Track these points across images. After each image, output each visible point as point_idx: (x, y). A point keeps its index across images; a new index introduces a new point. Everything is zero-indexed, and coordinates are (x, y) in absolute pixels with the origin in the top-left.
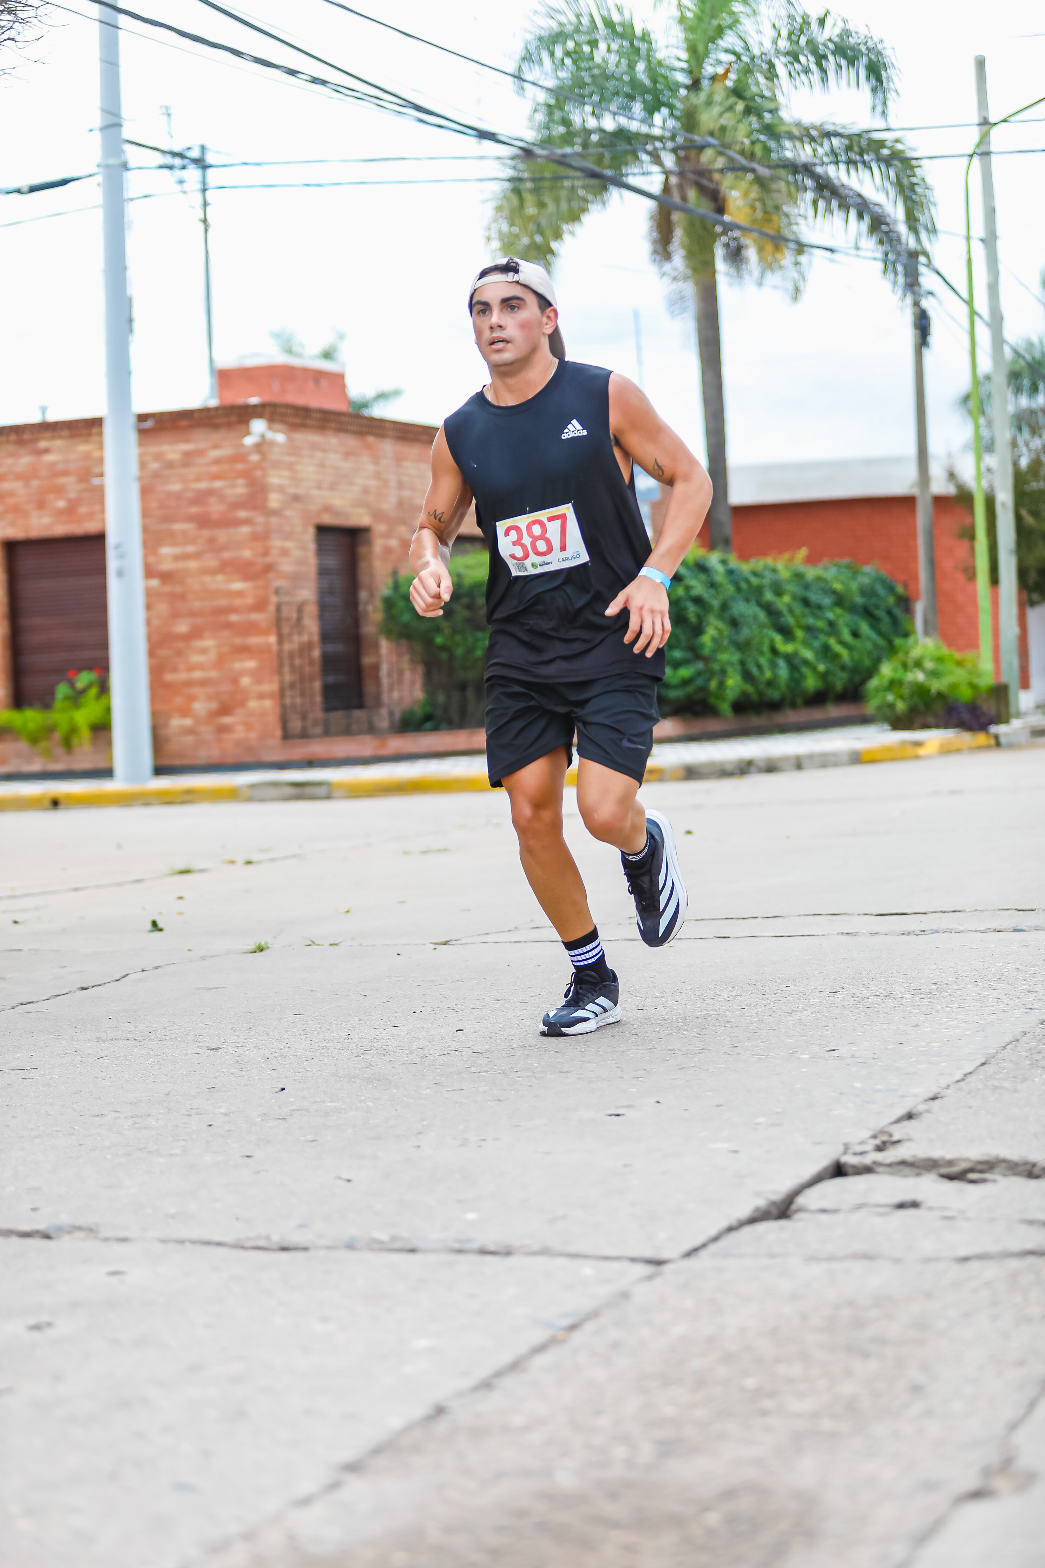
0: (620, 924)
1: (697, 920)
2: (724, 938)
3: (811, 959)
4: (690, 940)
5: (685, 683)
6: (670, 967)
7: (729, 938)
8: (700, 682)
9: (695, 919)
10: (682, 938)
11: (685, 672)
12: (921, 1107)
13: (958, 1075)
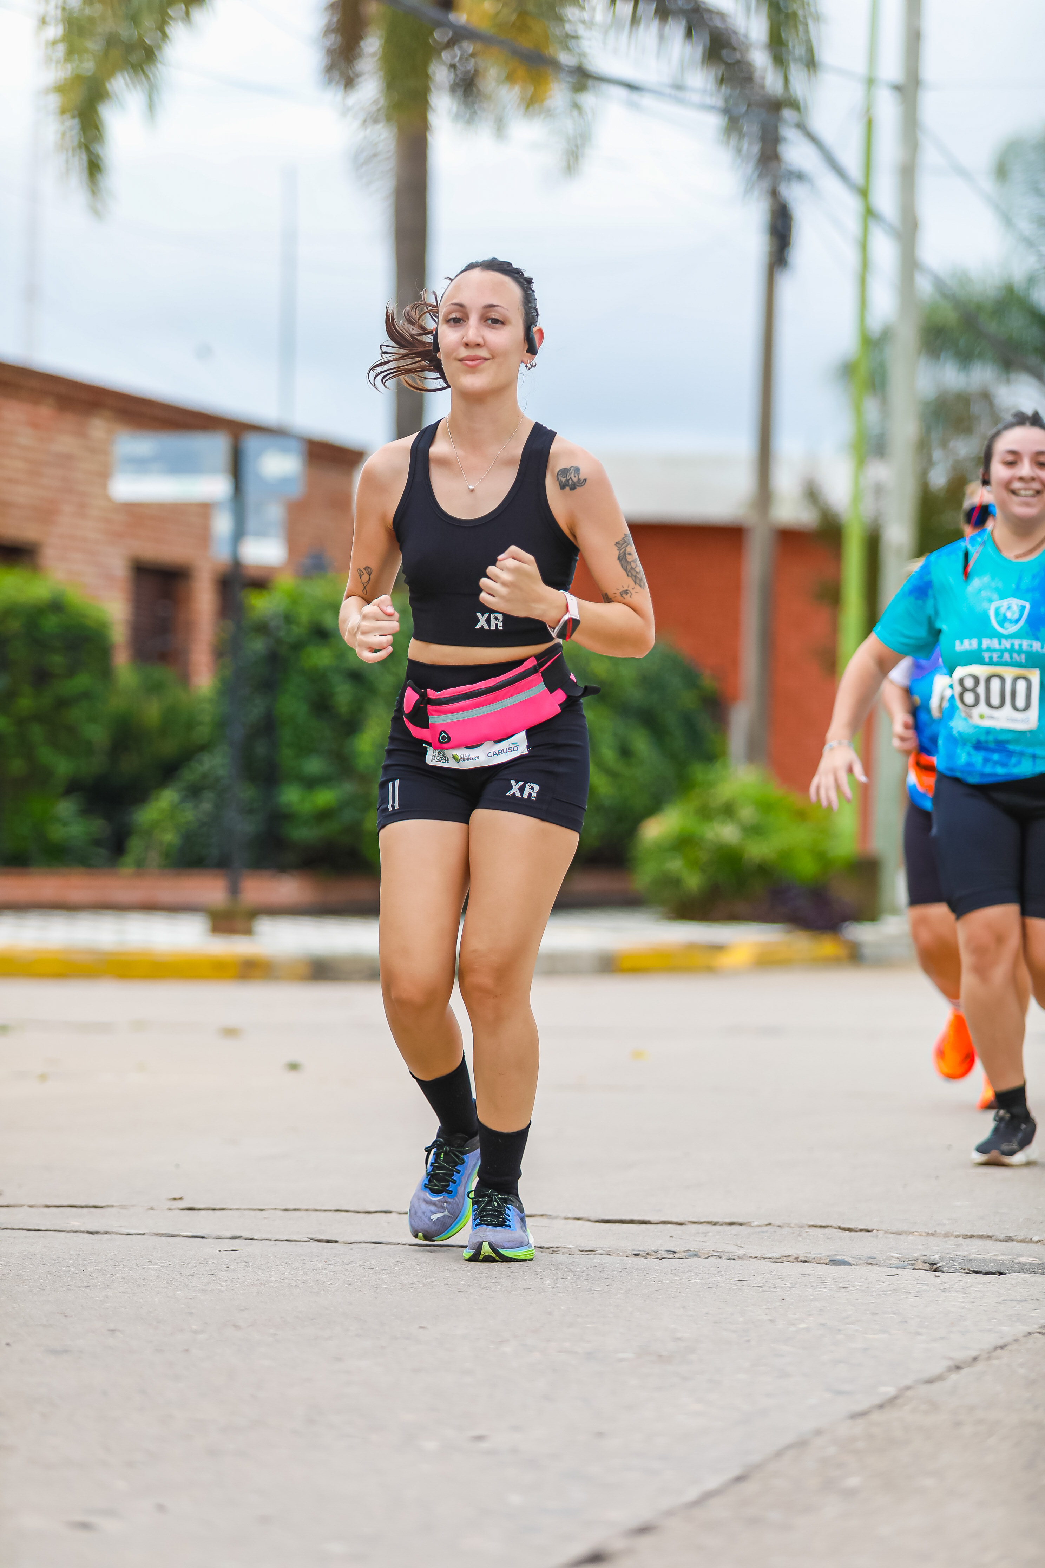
0: (152, 1209)
1: (286, 1210)
2: (328, 1241)
3: (470, 1285)
4: (268, 1242)
5: (324, 815)
6: (224, 1284)
7: (336, 1242)
8: (348, 816)
9: (283, 1208)
10: (255, 1238)
11: (325, 797)
12: (617, 1544)
13: (692, 1494)
